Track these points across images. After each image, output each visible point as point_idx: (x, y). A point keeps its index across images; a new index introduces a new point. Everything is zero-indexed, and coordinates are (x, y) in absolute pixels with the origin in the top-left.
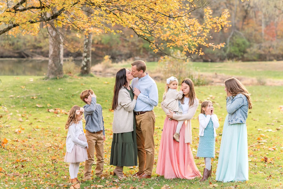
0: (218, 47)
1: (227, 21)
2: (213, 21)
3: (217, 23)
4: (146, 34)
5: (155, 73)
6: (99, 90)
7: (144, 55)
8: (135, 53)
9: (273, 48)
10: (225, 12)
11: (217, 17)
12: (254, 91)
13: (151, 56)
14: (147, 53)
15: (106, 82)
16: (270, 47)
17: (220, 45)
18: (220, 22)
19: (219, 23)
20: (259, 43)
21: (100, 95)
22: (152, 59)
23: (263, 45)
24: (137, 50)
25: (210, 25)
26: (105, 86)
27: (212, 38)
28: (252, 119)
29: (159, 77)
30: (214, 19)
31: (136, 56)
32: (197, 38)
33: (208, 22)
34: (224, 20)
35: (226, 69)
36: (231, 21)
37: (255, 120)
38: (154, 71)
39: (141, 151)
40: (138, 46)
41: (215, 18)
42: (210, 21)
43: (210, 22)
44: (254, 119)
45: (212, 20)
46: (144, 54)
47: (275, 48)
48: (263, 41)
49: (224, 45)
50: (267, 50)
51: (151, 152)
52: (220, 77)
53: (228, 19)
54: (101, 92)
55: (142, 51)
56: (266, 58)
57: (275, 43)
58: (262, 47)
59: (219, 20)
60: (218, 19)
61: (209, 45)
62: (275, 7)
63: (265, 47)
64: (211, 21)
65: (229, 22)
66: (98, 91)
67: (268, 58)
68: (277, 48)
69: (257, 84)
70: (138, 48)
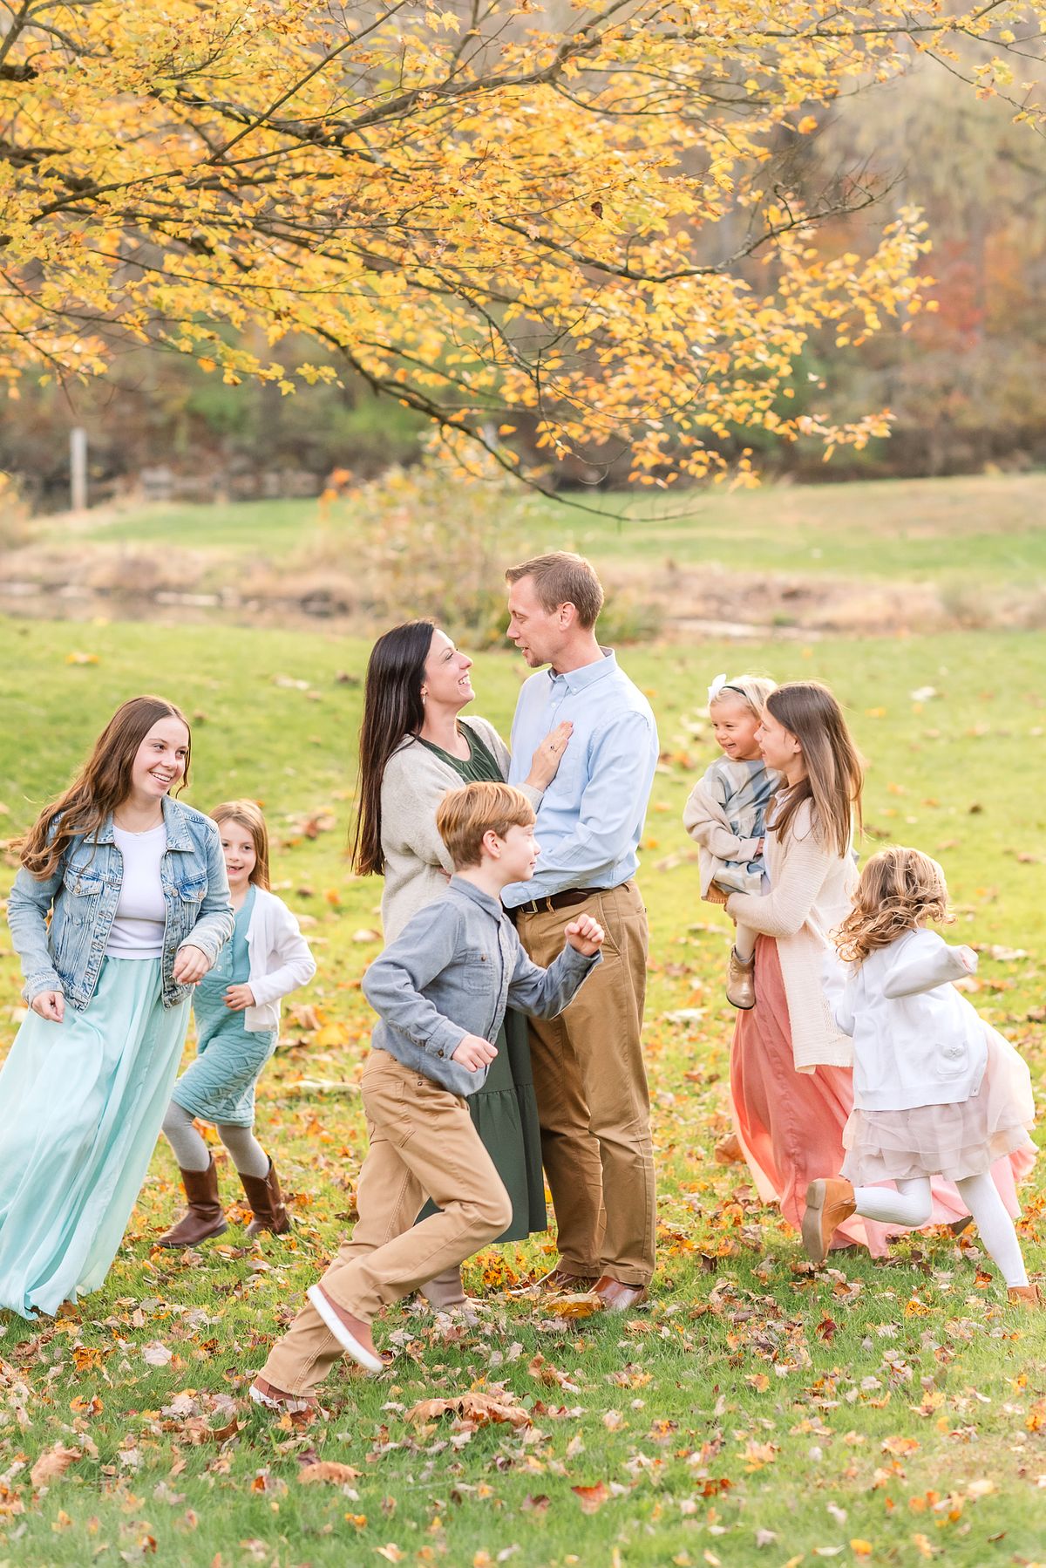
0: (850, 438)
1: (914, 276)
2: (826, 281)
3: (851, 293)
4: (417, 373)
5: (299, 571)
6: (46, 705)
7: (198, 460)
8: (141, 450)
9: (967, 393)
10: (899, 223)
11: (851, 259)
12: (943, 671)
13: (239, 463)
14: (214, 448)
15: (82, 657)
16: (947, 390)
17: (863, 427)
18: (867, 288)
19: (862, 294)
20: (883, 366)
21: (61, 738)
22: (248, 483)
23: (905, 375)
24: (151, 430)
25: (807, 306)
26: (78, 676)
27: (822, 386)
28: (1008, 853)
29: (325, 596)
30: (831, 272)
31: (152, 465)
32: (725, 384)
33: (794, 286)
34: (896, 274)
35: (723, 533)
36: (934, 278)
37: (1026, 861)
38: (297, 558)
39: (562, 1142)
40: (157, 405)
41: (836, 265)
42: (809, 284)
43: (806, 288)
44: (1023, 855)
45: (819, 275)
46: (197, 449)
47: (977, 394)
48: (905, 351)
49: (888, 426)
50: (933, 409)
51: (632, 1146)
52: (697, 586)
53: (920, 266)
54: (65, 719)
55: (183, 431)
56: (925, 453)
57: (976, 365)
58: (902, 387)
59: (868, 273)
60: (859, 269)
61: (796, 431)
62: (1005, 155)
63: (917, 387)
64: (814, 283)
65: (927, 281)
66: (43, 712)
67: (937, 456)
68: (988, 391)
69: (943, 627)
70: (159, 419)
